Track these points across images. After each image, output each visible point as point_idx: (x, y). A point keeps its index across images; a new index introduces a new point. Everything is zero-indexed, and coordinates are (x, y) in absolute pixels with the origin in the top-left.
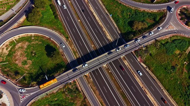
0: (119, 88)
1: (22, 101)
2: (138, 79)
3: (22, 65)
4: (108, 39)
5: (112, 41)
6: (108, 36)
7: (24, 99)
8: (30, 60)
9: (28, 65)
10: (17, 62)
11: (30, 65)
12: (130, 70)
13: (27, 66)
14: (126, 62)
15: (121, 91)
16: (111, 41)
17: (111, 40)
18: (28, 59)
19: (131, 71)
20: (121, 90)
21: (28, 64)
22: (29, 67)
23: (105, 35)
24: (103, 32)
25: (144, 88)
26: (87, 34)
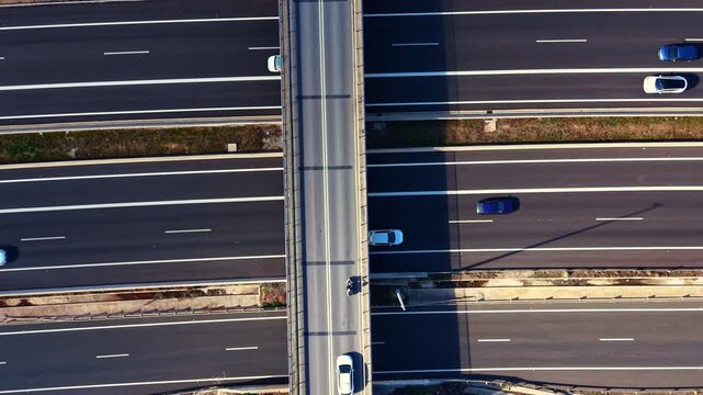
0: (93, 145)
2: (94, 308)
4: (493, 266)
5: (458, 292)
6: (526, 284)
12: (178, 295)
14: (248, 301)
15: (69, 145)
16: (464, 285)
17: (469, 291)
19: (167, 295)
20: (72, 153)
23: (539, 267)
24: (579, 269)
25: (17, 312)
26: (620, 130)
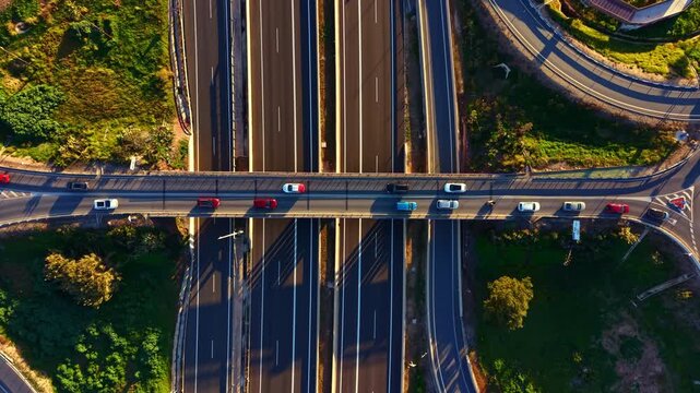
1: (689, 192)
3: (642, 344)
7: (679, 194)
8: (605, 352)
9: (621, 330)
10: (658, 369)
11: (610, 328)
13: (625, 329)
18: (614, 359)
21: (616, 337)
22: (621, 321)
